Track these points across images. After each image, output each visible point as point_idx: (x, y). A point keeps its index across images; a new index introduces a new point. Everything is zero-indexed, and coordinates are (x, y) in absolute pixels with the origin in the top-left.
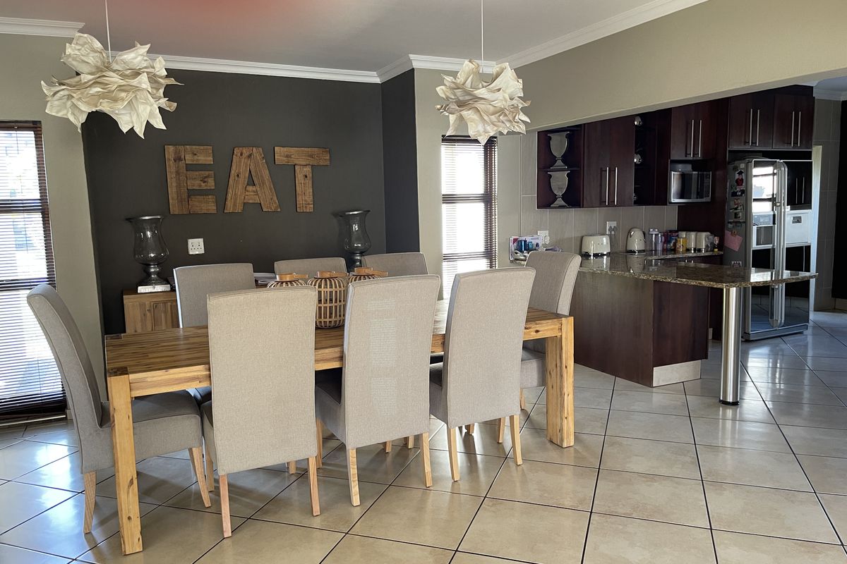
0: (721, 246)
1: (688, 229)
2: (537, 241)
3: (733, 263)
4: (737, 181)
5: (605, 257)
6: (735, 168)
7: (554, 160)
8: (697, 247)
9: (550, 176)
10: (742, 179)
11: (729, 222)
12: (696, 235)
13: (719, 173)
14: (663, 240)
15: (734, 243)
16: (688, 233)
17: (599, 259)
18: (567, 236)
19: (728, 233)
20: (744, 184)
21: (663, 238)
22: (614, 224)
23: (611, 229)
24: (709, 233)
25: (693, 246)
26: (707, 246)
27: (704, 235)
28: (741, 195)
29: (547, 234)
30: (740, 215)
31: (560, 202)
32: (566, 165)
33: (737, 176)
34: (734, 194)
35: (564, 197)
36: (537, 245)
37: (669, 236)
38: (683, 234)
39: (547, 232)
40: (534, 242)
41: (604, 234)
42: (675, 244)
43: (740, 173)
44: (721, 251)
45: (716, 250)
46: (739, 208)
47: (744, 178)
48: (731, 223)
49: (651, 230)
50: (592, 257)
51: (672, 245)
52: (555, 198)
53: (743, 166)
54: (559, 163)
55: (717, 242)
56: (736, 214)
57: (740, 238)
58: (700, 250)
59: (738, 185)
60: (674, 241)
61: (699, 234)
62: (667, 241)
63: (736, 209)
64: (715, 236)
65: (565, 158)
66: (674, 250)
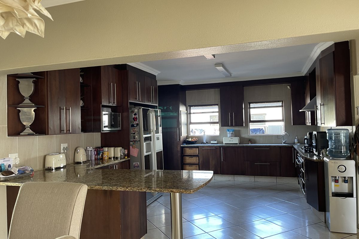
0: (128, 155)
1: (109, 146)
2: (9, 163)
3: (134, 163)
4: (134, 119)
5: (62, 170)
6: (133, 112)
7: (23, 98)
8: (116, 156)
9: (19, 111)
10: (137, 118)
11: (131, 141)
12: (114, 149)
13: (125, 114)
14: (95, 153)
15: (134, 152)
16: (109, 148)
17: (58, 172)
18: (32, 156)
19: (131, 147)
20: (138, 120)
21: (95, 152)
22: (66, 145)
23: (64, 149)
24: (121, 148)
25: (113, 156)
26: (121, 155)
27: (119, 149)
28: (137, 126)
29: (17, 157)
30: (137, 137)
31: (28, 131)
32: (33, 103)
33: (134, 116)
34: (133, 126)
35: (32, 127)
36: (9, 166)
37: (98, 150)
38: (106, 149)
39: (16, 155)
40: (6, 164)
41: (60, 153)
42: (102, 155)
43: (135, 114)
44: (129, 157)
45: (126, 157)
46: (136, 133)
47: (137, 117)
48: (132, 141)
49: (88, 148)
50: (54, 170)
51: (100, 156)
52: (24, 127)
53: (136, 111)
54: (27, 101)
55: (127, 152)
56: (134, 136)
57: (138, 150)
58: (117, 158)
59: (135, 121)
60: (101, 153)
61: (116, 148)
62: (98, 154)
63: (134, 134)
64: (125, 149)
65: (31, 98)
66: (102, 159)
